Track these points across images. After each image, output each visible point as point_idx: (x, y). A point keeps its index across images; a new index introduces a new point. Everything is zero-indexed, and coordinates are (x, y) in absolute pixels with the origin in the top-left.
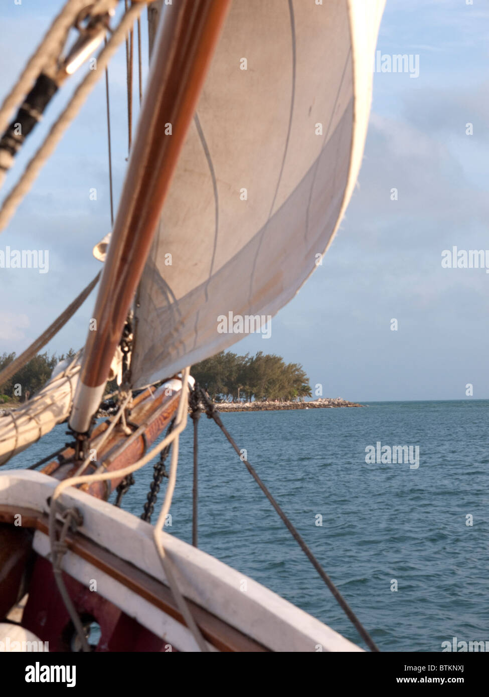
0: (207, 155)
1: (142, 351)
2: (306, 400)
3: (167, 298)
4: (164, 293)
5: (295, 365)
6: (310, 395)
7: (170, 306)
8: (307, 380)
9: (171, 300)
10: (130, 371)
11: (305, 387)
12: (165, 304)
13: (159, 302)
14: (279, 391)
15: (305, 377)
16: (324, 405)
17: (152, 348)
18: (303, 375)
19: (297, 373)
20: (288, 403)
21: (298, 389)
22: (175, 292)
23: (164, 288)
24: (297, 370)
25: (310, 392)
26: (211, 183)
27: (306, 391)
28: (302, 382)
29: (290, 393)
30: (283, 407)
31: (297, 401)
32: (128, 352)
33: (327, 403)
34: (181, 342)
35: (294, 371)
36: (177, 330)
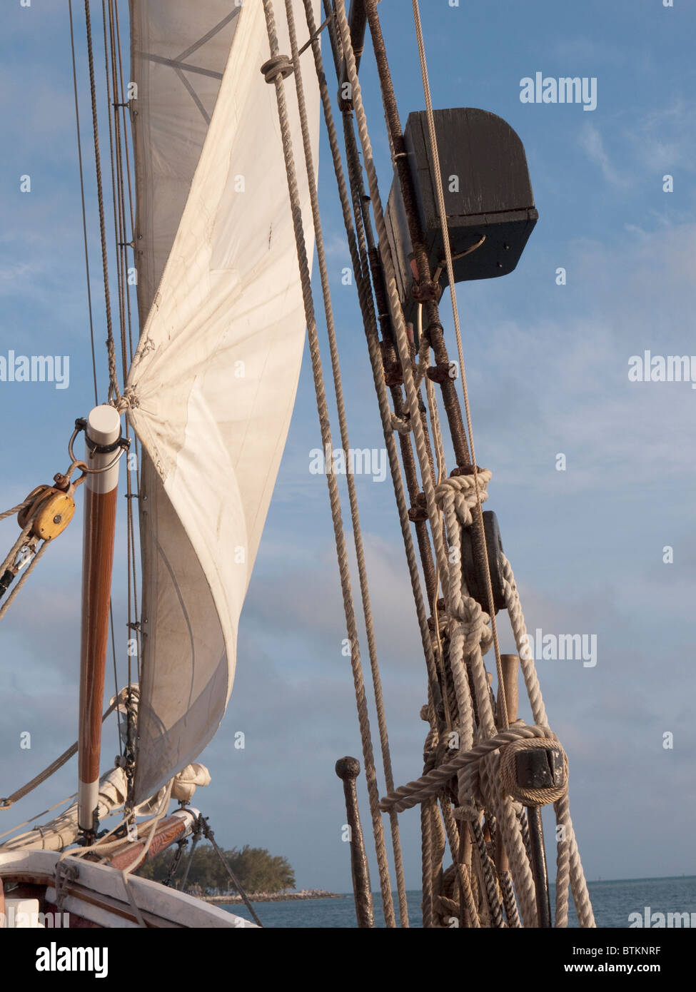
0: (187, 618)
1: (141, 774)
2: (290, 891)
3: (160, 731)
4: (158, 727)
5: (281, 858)
6: (294, 887)
7: (162, 737)
8: (293, 872)
9: (163, 732)
10: (134, 791)
11: (289, 879)
12: (159, 735)
13: (154, 734)
14: (267, 883)
15: (290, 869)
16: (308, 896)
17: (149, 772)
18: (288, 868)
19: (282, 865)
20: (275, 895)
21: (283, 881)
22: (165, 725)
23: (158, 722)
24: (282, 862)
25: (295, 883)
26: (190, 640)
27: (290, 883)
28: (288, 874)
29: (276, 885)
30: (272, 898)
31: (282, 892)
32: (132, 776)
33: (310, 894)
34: (169, 762)
35: (280, 864)
36: (166, 754)
